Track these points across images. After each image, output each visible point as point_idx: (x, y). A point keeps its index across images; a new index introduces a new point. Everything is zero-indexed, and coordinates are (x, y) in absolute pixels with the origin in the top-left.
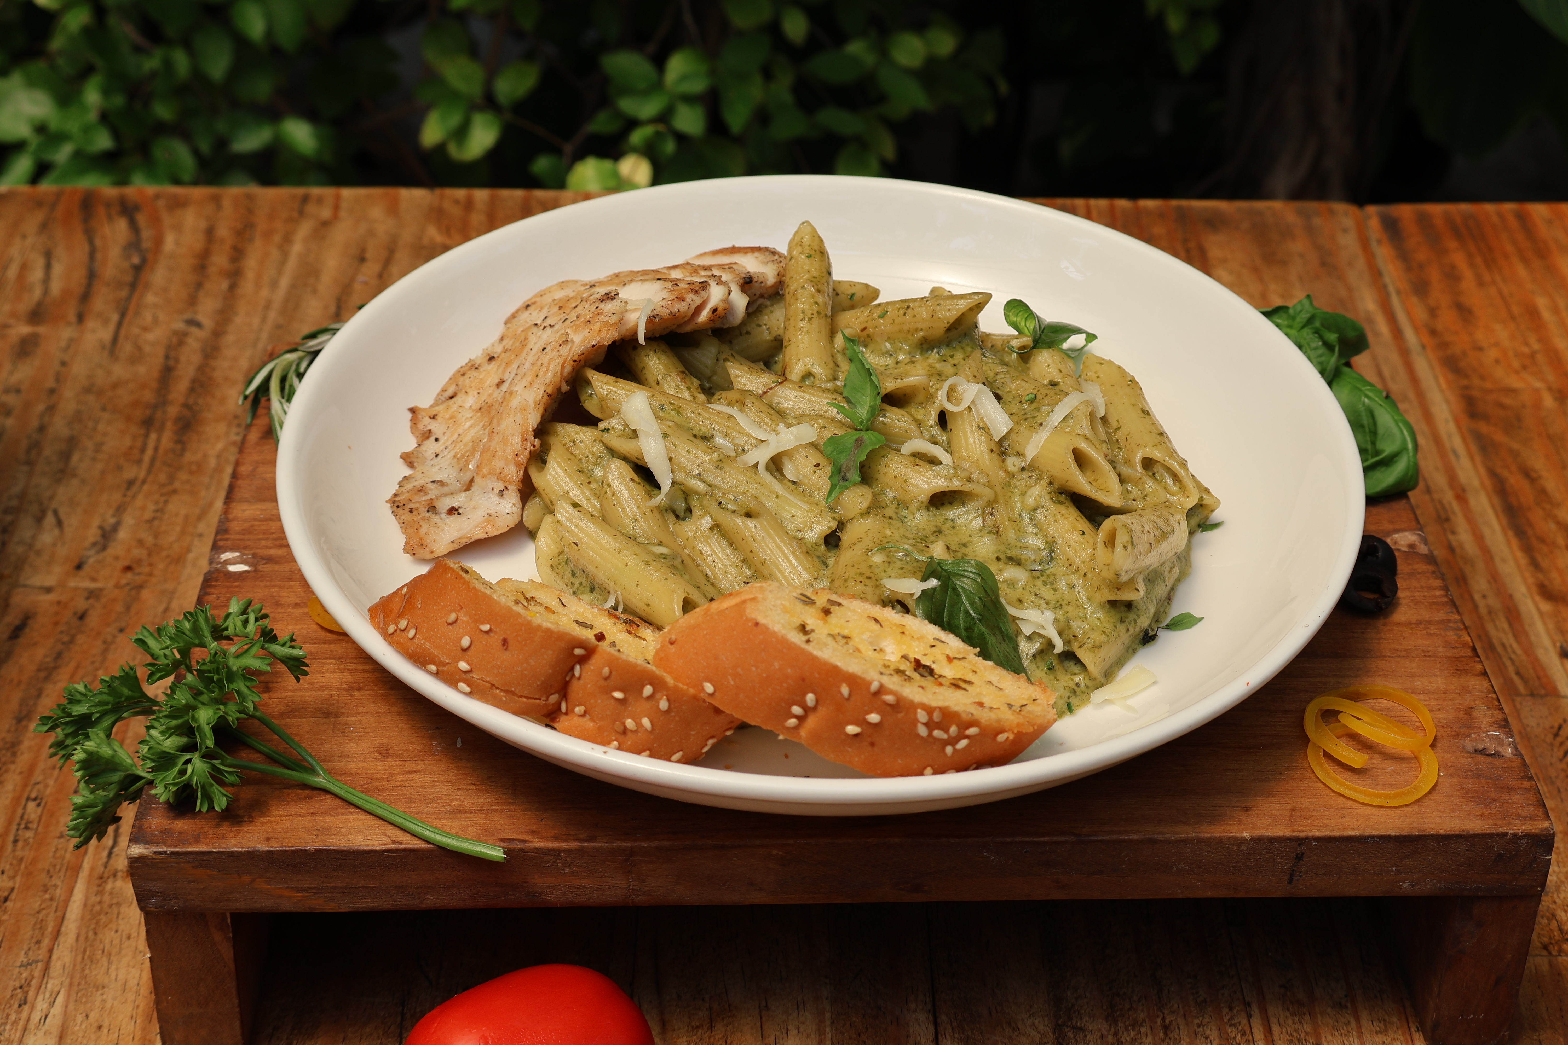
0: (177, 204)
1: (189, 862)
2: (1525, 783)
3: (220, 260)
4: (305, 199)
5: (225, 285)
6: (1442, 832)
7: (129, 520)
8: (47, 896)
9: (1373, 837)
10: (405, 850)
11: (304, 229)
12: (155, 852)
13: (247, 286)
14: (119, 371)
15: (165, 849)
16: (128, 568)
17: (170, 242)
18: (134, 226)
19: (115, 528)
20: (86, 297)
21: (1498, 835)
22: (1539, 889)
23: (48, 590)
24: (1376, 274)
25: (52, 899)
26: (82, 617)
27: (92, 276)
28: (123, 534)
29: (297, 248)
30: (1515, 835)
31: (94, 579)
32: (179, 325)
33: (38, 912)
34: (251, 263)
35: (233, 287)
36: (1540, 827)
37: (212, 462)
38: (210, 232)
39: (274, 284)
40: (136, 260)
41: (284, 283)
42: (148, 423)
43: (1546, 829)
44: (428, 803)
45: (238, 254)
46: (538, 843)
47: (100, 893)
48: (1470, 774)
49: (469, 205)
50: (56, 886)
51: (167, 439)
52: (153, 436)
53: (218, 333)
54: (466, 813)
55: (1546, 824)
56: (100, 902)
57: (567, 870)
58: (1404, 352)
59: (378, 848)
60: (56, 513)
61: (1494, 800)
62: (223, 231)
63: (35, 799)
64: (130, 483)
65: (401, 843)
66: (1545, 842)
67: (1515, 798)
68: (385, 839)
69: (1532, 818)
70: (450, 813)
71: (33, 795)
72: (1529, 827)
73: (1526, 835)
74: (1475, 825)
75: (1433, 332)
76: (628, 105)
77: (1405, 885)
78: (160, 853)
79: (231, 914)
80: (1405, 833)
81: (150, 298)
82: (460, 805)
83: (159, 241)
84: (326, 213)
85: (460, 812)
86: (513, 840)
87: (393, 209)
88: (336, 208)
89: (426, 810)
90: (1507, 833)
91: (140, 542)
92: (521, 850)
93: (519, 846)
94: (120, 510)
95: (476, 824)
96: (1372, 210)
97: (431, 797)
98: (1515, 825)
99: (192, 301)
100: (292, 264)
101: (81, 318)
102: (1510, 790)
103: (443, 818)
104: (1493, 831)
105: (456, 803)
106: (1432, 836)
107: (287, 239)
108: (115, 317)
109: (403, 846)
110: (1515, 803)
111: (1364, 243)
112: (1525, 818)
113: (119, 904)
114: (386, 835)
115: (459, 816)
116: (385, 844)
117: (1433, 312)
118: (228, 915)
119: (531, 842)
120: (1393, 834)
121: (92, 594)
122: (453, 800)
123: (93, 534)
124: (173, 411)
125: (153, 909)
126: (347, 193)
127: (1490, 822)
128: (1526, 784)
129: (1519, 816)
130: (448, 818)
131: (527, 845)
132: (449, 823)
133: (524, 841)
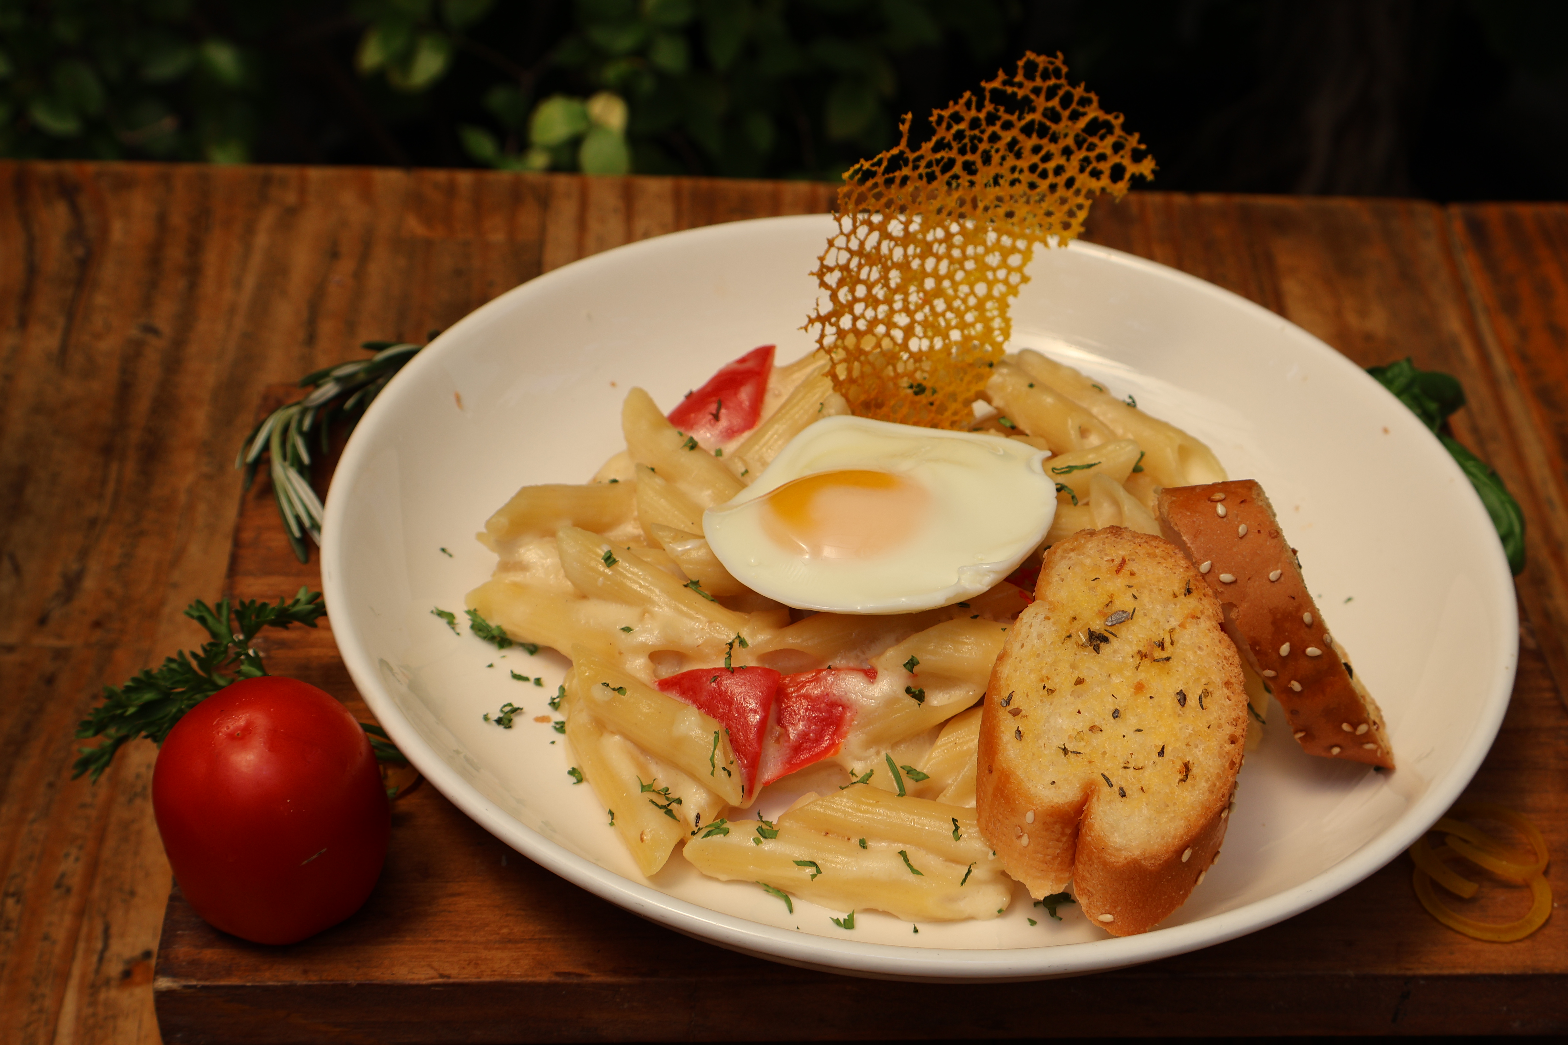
0: (123, 184)
1: (220, 997)
3: (175, 254)
4: (267, 181)
5: (181, 284)
6: (1557, 971)
7: (95, 566)
8: (35, 1007)
9: (1484, 975)
10: (453, 985)
11: (268, 218)
12: (185, 986)
13: (208, 286)
14: (71, 387)
15: (195, 983)
16: (97, 624)
17: (117, 231)
18: (75, 211)
19: (80, 575)
20: (27, 296)
23: (10, 649)
24: (1461, 289)
25: (41, 1011)
26: (50, 680)
27: (32, 270)
28: (89, 583)
29: (261, 240)
31: (60, 636)
32: (134, 333)
33: (28, 1025)
34: (211, 258)
35: (193, 286)
37: (183, 498)
38: (162, 220)
39: (238, 284)
40: (80, 251)
41: (250, 282)
42: (108, 451)
45: (195, 247)
46: (596, 978)
47: (93, 1003)
49: (451, 190)
50: (43, 996)
51: (131, 469)
52: (114, 467)
53: (179, 342)
54: (516, 942)
56: (94, 1015)
57: (626, 1005)
58: (1493, 382)
59: (425, 982)
60: (12, 557)
62: (177, 219)
63: (13, 895)
64: (93, 523)
65: (449, 977)
68: (432, 973)
70: (499, 942)
71: (12, 889)
75: (1524, 358)
76: (600, 36)
77: (1516, 1025)
78: (190, 987)
80: (1518, 971)
81: (100, 299)
82: (509, 934)
83: (104, 230)
84: (291, 198)
85: (510, 941)
86: (569, 974)
87: (367, 194)
88: (302, 191)
89: (473, 939)
91: (109, 594)
92: (578, 985)
93: (575, 980)
94: (84, 554)
95: (528, 955)
96: (1456, 212)
99: (147, 303)
100: (257, 260)
101: (23, 323)
103: (493, 949)
105: (505, 931)
106: (1547, 975)
107: (250, 230)
108: (61, 321)
109: (451, 981)
111: (1448, 250)
113: (115, 1017)
114: (432, 968)
115: (510, 945)
116: (433, 978)
117: (1524, 334)
119: (589, 976)
120: (1505, 973)
121: (60, 655)
122: (501, 928)
123: (55, 583)
124: (135, 436)
126: (316, 174)
130: (497, 949)
131: (585, 979)
132: (499, 954)
133: (581, 975)
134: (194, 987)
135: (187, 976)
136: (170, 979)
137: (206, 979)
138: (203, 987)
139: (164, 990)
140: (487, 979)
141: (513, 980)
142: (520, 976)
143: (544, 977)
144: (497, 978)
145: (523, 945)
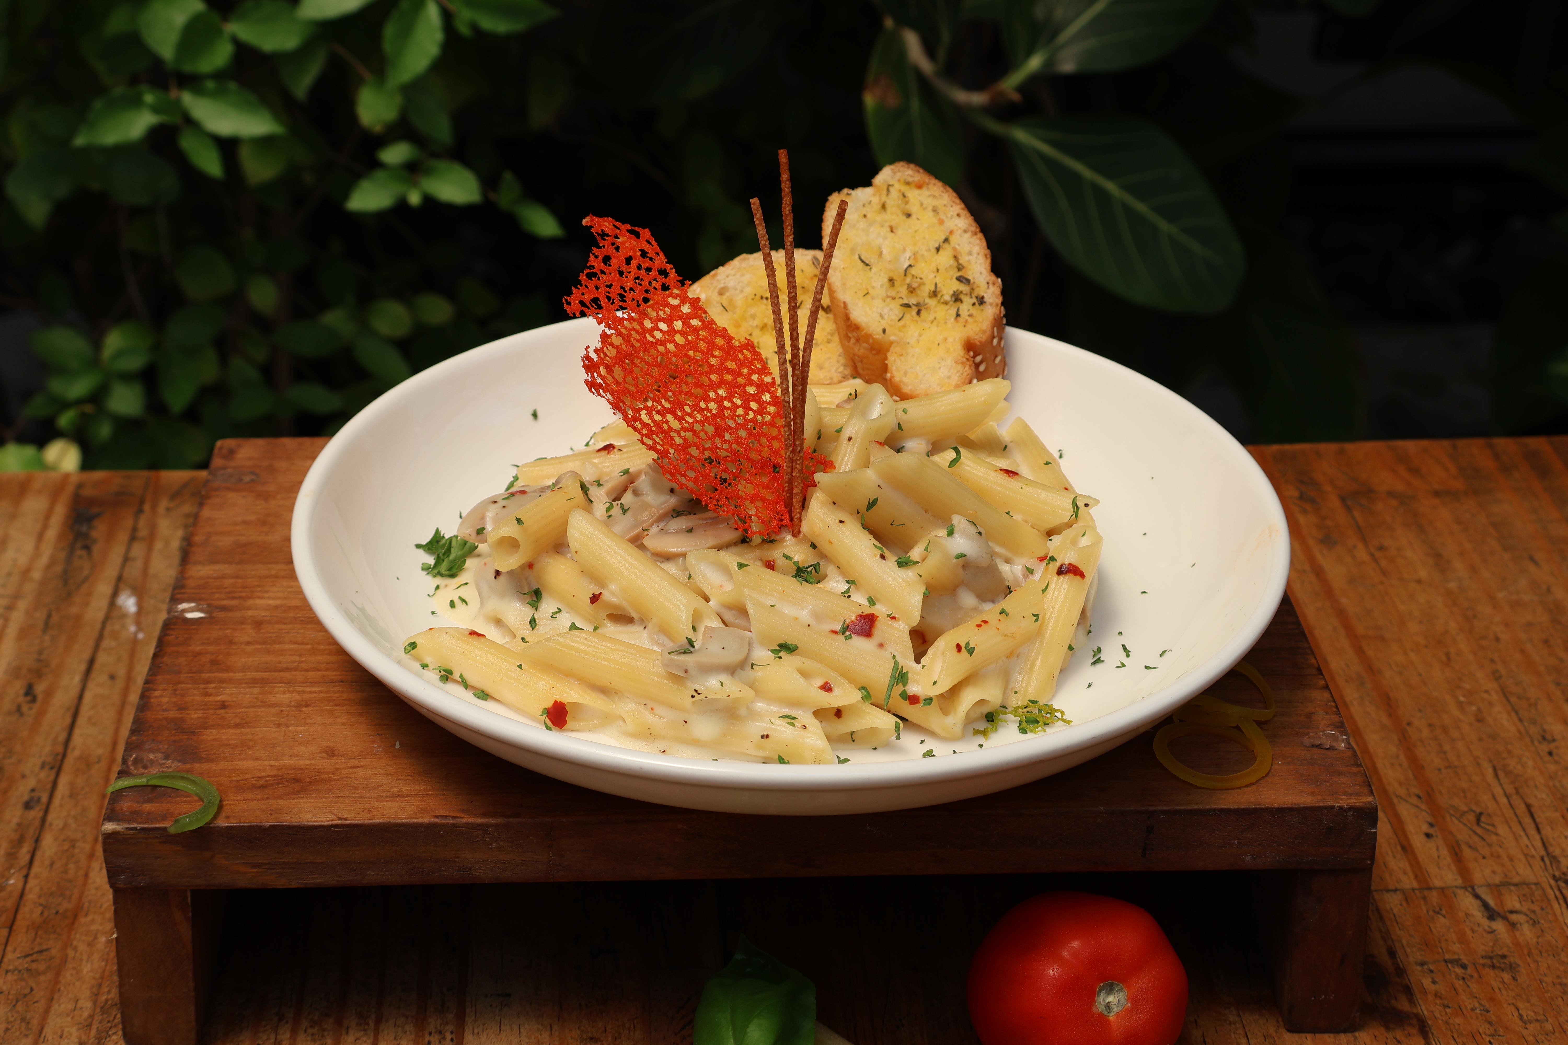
1: (157, 838)
2: (1353, 769)
9: (1214, 810)
10: (349, 825)
12: (127, 828)
15: (135, 825)
21: (1326, 808)
22: (1369, 862)
30: (1341, 808)
36: (1364, 801)
43: (1369, 802)
44: (370, 790)
46: (468, 819)
48: (1305, 762)
54: (404, 797)
55: (1370, 799)
57: (494, 845)
59: (326, 824)
61: (1325, 781)
65: (346, 820)
66: (1369, 815)
67: (1343, 780)
68: (332, 817)
69: (1357, 794)
70: (390, 797)
72: (1354, 801)
73: (1351, 808)
74: (1305, 800)
77: (1248, 858)
78: (132, 829)
79: (191, 891)
80: (1243, 807)
82: (398, 791)
85: (399, 796)
86: (446, 816)
89: (368, 795)
90: (1334, 806)
92: (454, 825)
93: (451, 821)
95: (413, 805)
97: (373, 785)
98: (1342, 799)
102: (1340, 774)
103: (384, 801)
104: (1322, 804)
105: (395, 790)
106: (1267, 809)
109: (348, 822)
110: (1343, 784)
112: (1351, 795)
114: (333, 814)
115: (398, 799)
116: (332, 821)
118: (189, 894)
119: (462, 818)
120: (1232, 807)
122: (392, 788)
125: (122, 886)
127: (1320, 797)
128: (1355, 769)
129: (1345, 793)
130: (387, 801)
131: (459, 821)
132: (389, 804)
133: (456, 817)
134: (135, 828)
135: (129, 821)
136: (115, 823)
137: (145, 823)
138: (142, 829)
139: (110, 832)
140: (378, 821)
141: (399, 821)
142: (405, 818)
143: (425, 820)
144: (387, 820)
145: (409, 798)
